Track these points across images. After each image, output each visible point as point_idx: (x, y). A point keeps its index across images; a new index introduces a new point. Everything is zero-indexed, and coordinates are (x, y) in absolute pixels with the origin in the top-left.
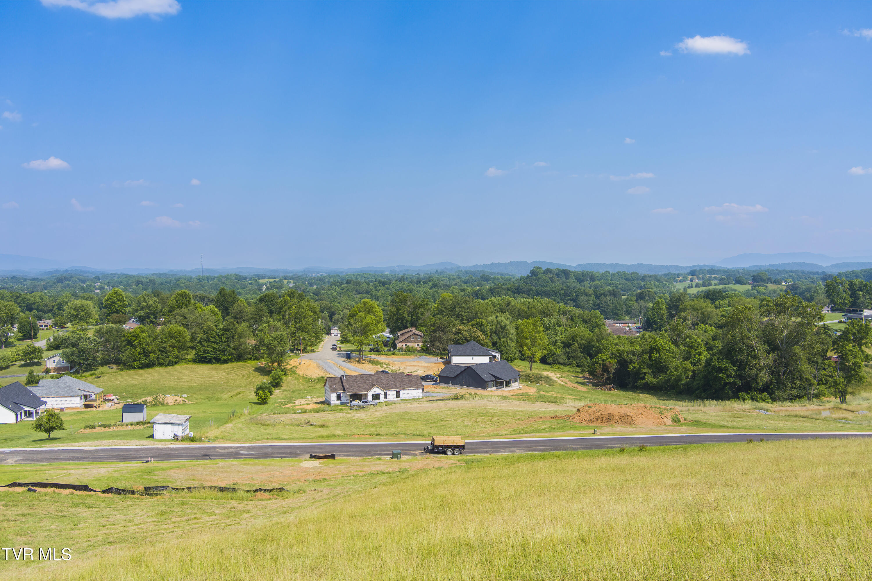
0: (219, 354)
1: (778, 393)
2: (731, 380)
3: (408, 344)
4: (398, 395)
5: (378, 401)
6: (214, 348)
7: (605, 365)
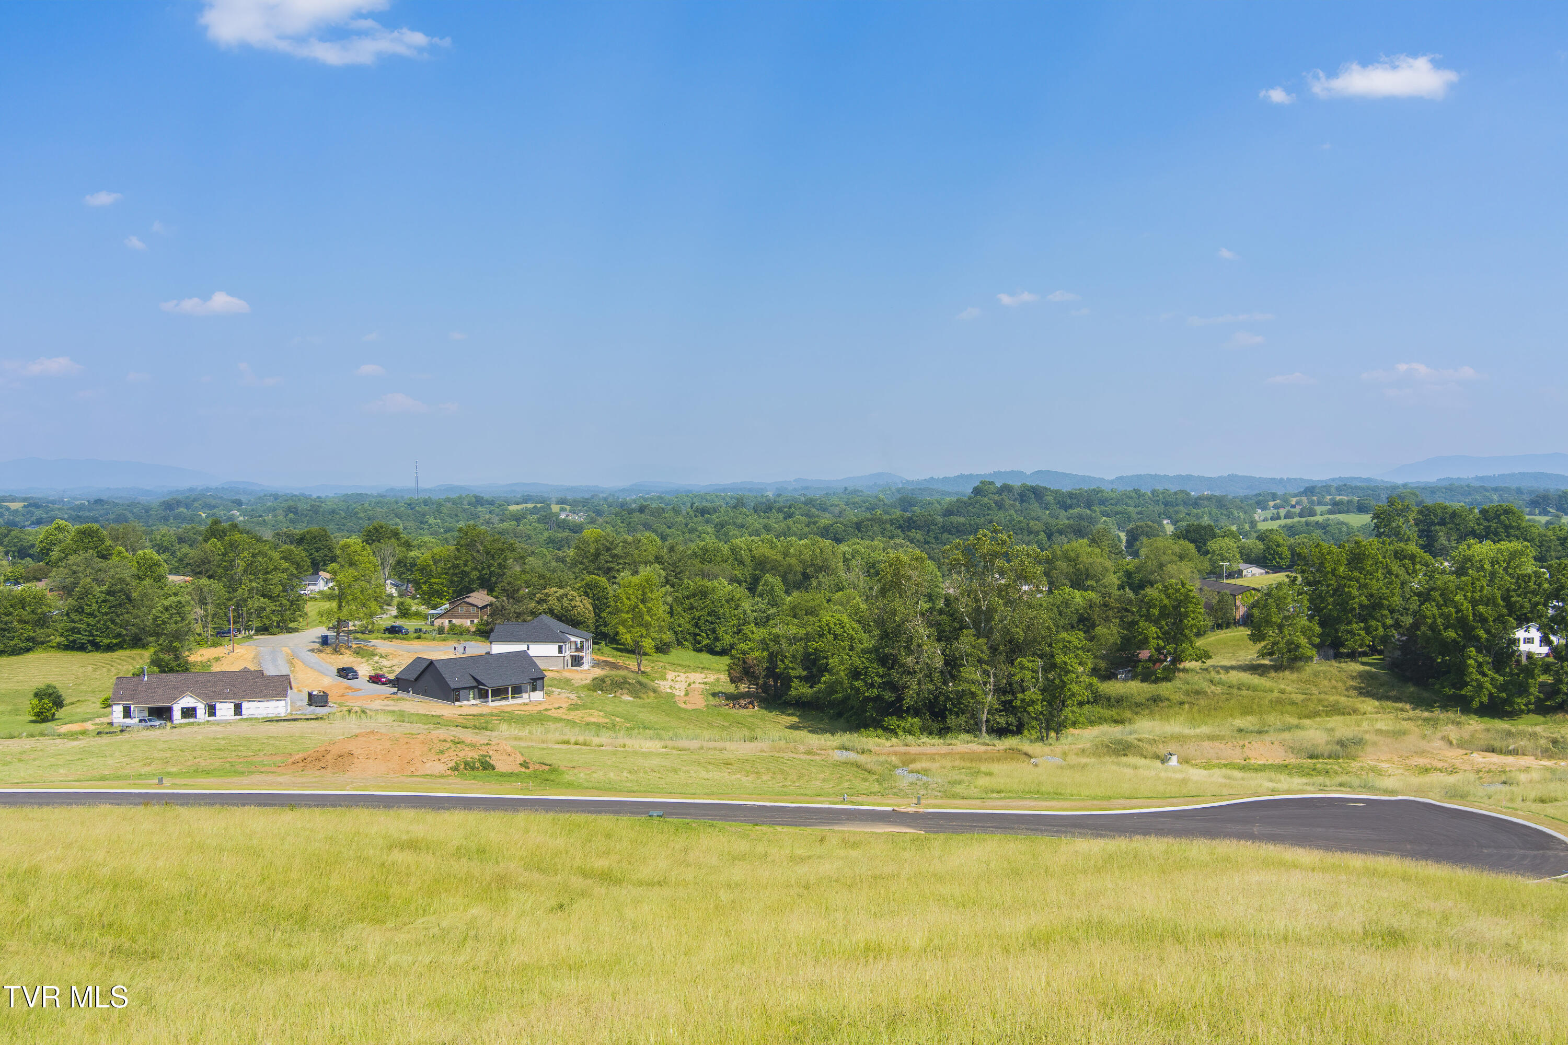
0: (97, 636)
1: (952, 720)
2: (874, 692)
3: (454, 621)
4: (238, 709)
5: (192, 720)
6: (88, 625)
7: (746, 663)
